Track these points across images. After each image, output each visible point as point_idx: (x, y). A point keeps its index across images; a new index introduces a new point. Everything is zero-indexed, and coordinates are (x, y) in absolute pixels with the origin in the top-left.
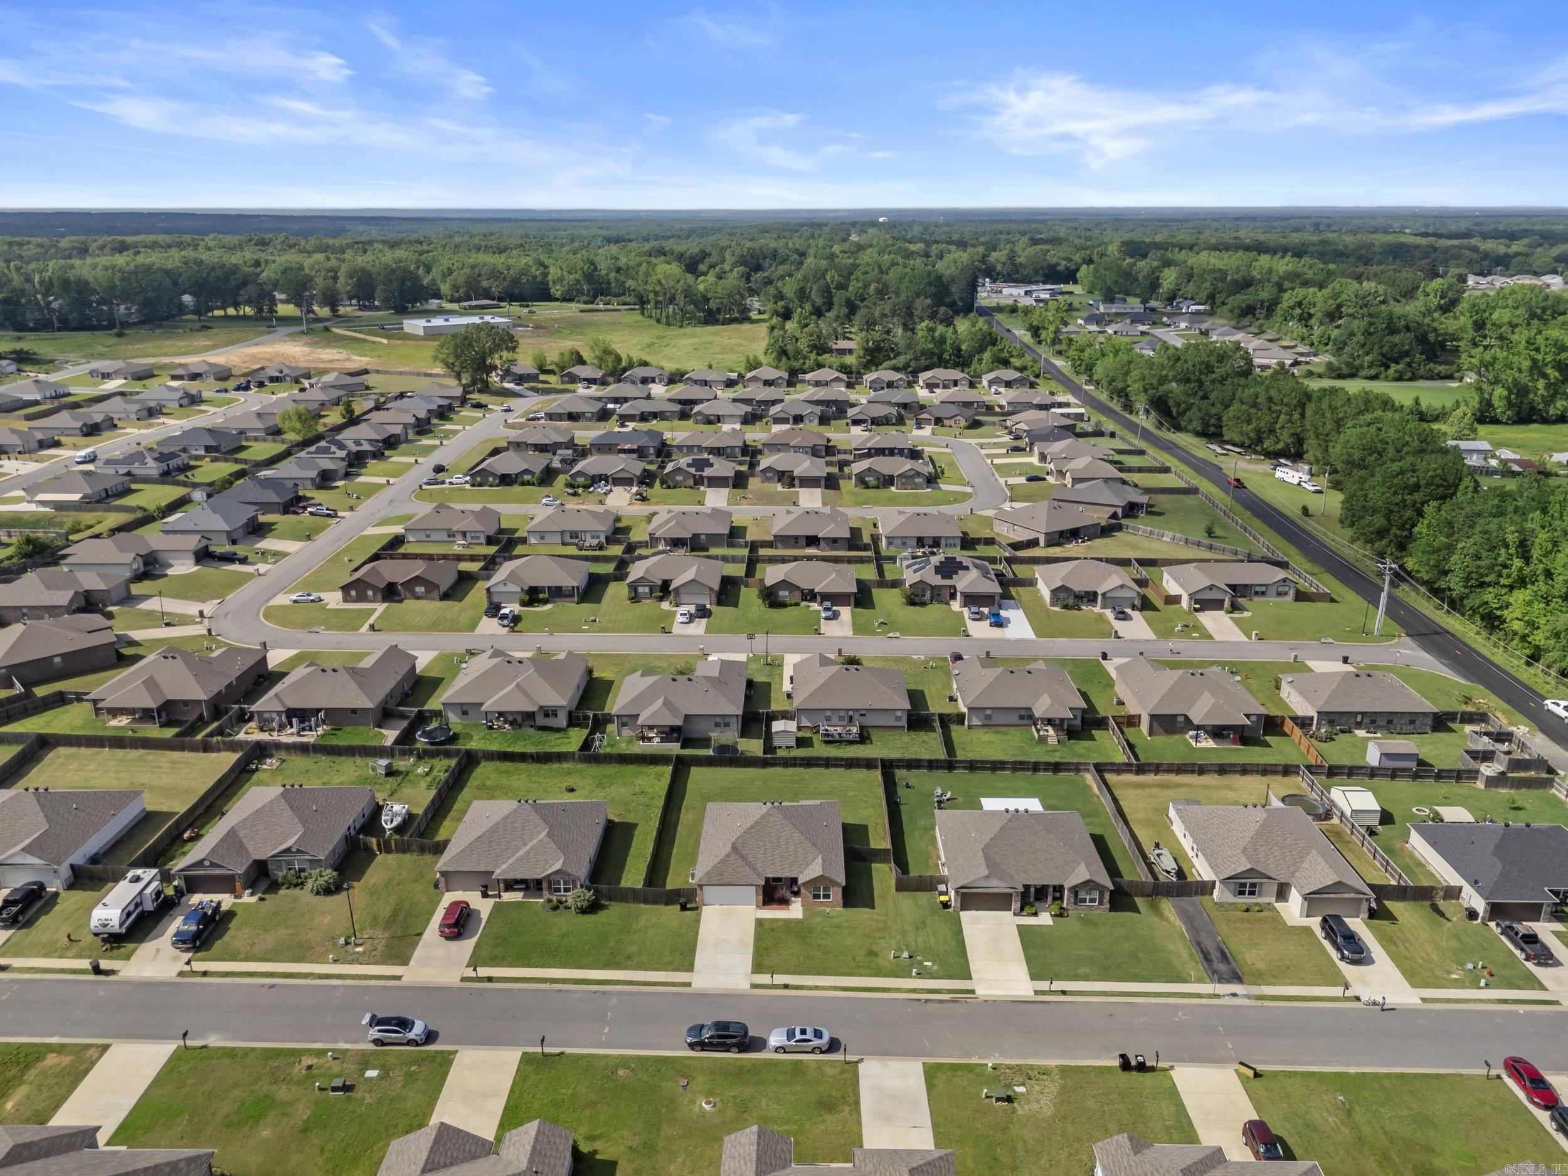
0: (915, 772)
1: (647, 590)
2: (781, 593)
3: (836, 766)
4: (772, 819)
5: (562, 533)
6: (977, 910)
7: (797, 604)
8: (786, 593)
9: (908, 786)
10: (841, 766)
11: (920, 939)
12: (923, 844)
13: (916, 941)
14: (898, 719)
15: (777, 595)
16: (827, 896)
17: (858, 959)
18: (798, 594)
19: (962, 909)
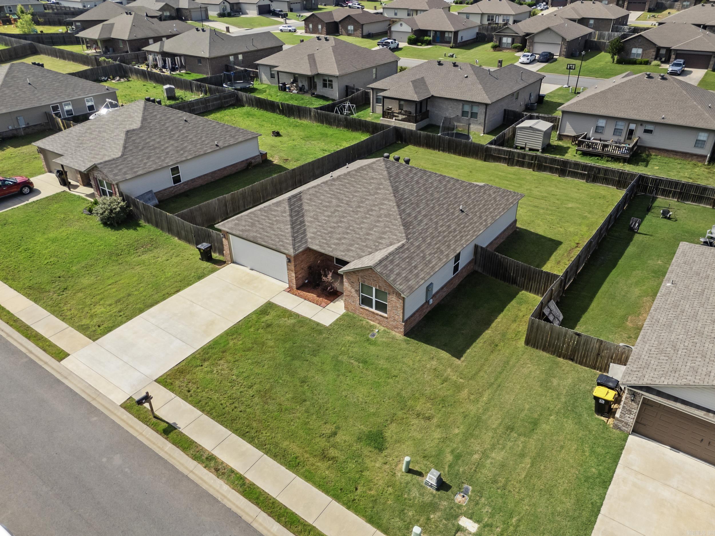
0: (690, 205)
1: (510, 40)
2: (634, 51)
3: (574, 175)
4: (373, 174)
5: (482, 14)
6: (675, 447)
7: (647, 63)
8: (640, 51)
9: (665, 215)
10: (582, 176)
11: (498, 456)
12: (637, 291)
13: (485, 455)
14: (699, 143)
15: (629, 52)
16: (382, 307)
17: (339, 438)
18: (652, 52)
19: (635, 431)
